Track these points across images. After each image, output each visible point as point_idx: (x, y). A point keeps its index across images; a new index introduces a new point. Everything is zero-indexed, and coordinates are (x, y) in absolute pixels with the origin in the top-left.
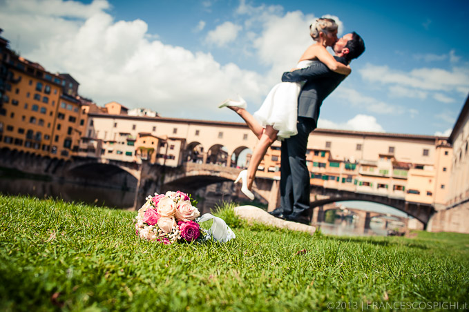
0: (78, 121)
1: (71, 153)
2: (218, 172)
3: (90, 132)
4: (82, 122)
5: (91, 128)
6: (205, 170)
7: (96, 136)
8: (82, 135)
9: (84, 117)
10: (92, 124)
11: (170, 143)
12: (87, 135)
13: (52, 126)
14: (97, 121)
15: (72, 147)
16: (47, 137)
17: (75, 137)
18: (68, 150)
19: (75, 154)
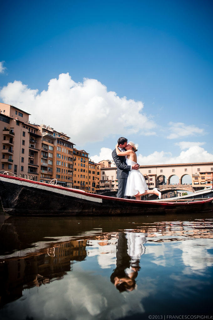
0: (96, 173)
1: (95, 189)
2: (175, 188)
3: (103, 178)
4: (98, 173)
5: (104, 175)
6: (169, 188)
7: (108, 179)
8: (100, 180)
9: (99, 171)
10: (104, 173)
11: (150, 177)
12: (102, 180)
13: (87, 177)
14: (106, 172)
15: (96, 186)
16: (87, 183)
17: (96, 181)
18: (94, 188)
19: (98, 189)
